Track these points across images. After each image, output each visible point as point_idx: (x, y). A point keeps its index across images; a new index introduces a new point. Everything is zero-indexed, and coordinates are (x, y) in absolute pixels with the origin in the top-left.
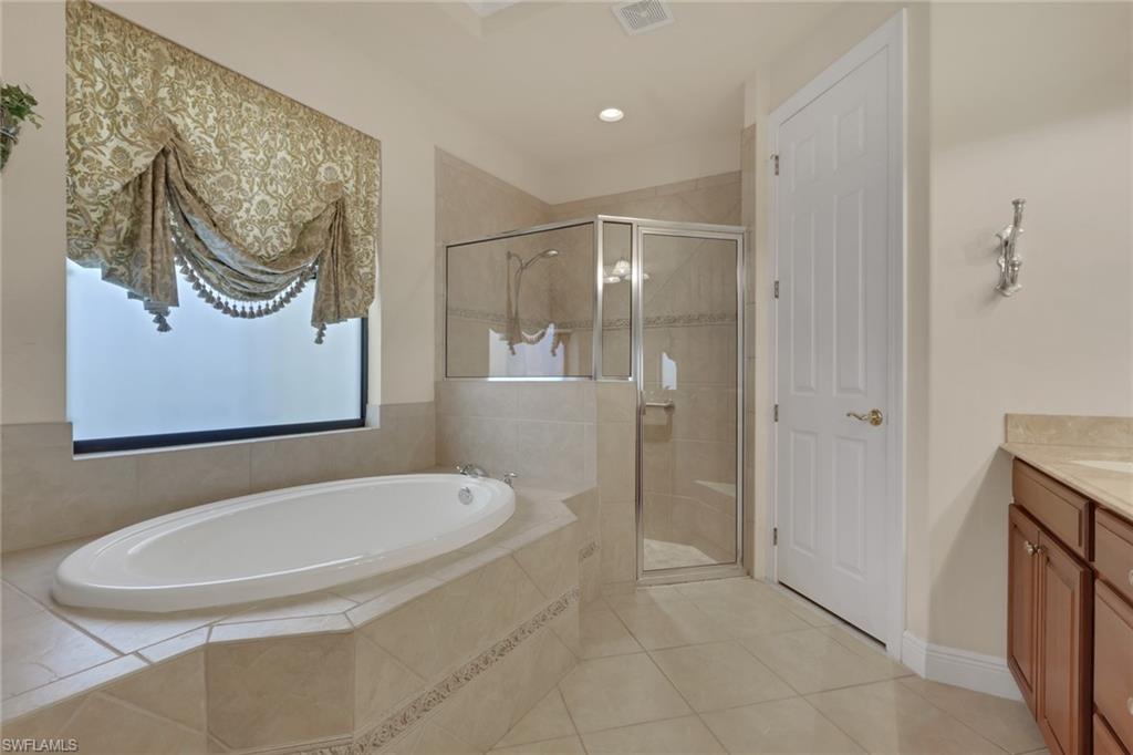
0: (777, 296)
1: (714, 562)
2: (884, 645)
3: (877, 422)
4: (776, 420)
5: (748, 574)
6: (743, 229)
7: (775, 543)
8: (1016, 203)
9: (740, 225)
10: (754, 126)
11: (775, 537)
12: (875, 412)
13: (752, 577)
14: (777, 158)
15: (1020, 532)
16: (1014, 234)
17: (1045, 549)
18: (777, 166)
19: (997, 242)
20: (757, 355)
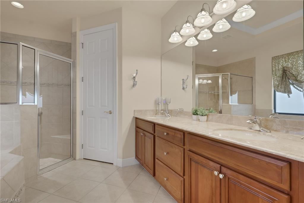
0: (83, 81)
1: (61, 160)
2: (113, 164)
3: (111, 113)
4: (83, 115)
5: (74, 159)
6: (72, 60)
7: (82, 148)
8: (137, 70)
9: (71, 58)
10: (76, 32)
11: (82, 147)
12: (110, 111)
13: (76, 160)
14: (83, 44)
15: (138, 132)
16: (136, 76)
17: (145, 134)
18: (83, 46)
19: (133, 77)
20: (77, 97)
